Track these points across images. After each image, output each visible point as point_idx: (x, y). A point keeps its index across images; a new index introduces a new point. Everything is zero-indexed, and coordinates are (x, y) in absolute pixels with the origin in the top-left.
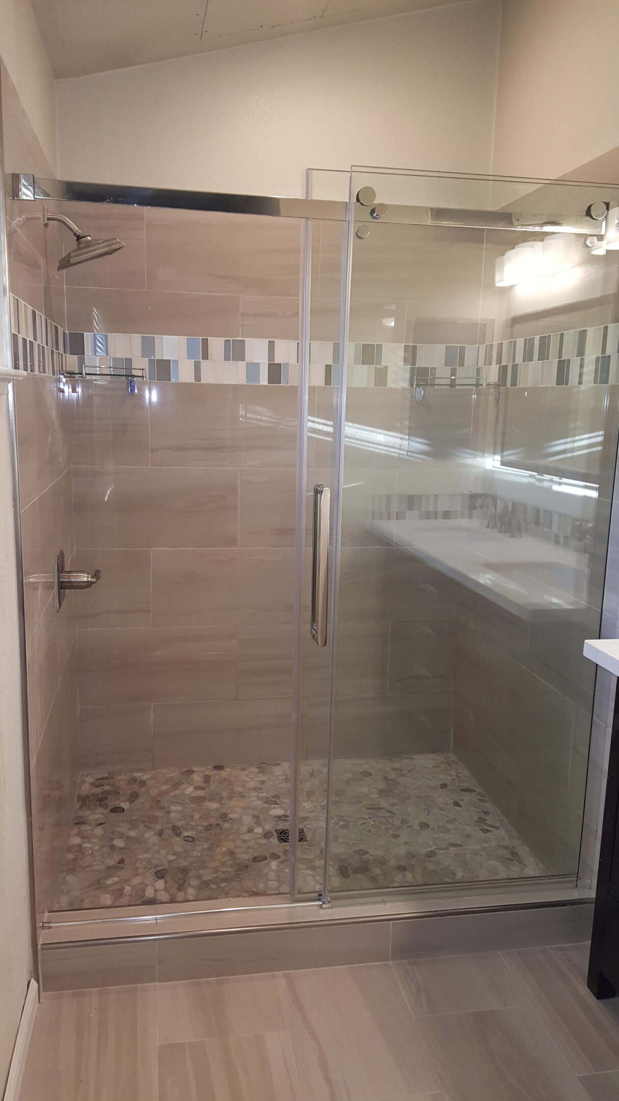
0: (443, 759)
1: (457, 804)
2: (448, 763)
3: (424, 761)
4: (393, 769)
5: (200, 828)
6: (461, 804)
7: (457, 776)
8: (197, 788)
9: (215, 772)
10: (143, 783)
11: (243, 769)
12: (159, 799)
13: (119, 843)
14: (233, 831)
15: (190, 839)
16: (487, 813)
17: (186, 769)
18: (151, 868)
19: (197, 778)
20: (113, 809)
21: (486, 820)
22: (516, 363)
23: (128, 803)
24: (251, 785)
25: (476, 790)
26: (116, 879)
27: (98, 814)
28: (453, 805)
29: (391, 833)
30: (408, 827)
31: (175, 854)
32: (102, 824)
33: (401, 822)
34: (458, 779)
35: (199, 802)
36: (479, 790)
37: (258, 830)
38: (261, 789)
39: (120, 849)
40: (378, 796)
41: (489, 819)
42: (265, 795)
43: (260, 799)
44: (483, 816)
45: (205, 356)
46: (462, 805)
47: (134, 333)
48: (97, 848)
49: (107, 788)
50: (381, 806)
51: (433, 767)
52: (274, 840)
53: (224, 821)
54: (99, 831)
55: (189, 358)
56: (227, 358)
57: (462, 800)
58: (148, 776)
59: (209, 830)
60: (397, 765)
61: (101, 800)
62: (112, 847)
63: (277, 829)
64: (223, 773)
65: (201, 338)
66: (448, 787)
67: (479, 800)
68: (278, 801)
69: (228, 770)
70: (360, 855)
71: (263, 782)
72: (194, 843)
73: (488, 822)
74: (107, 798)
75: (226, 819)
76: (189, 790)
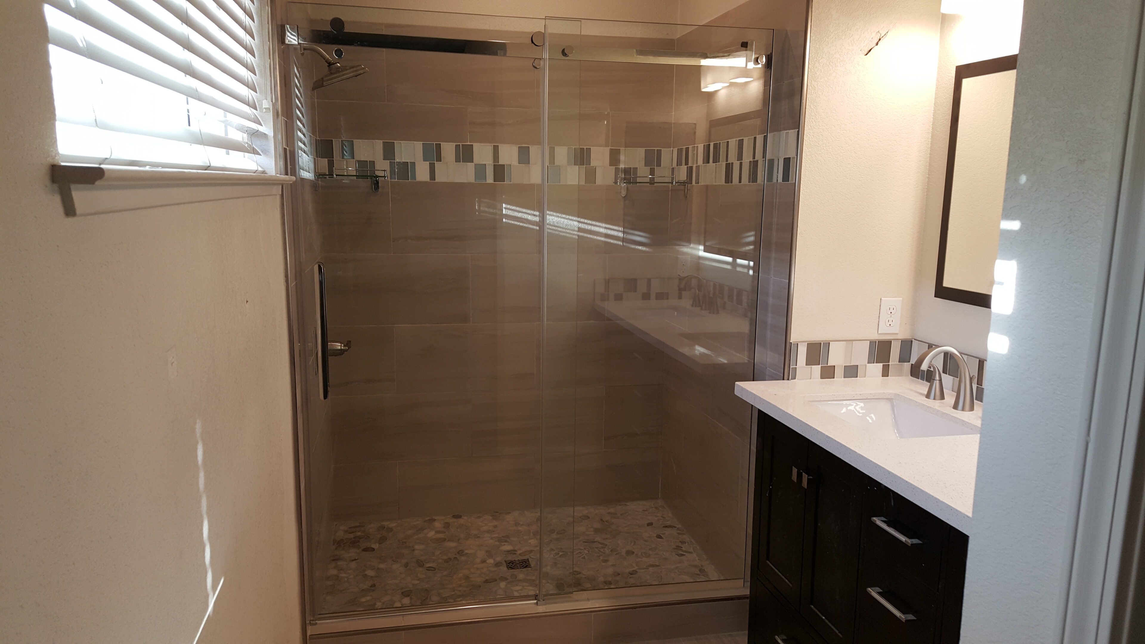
0: (652, 505)
1: (659, 537)
2: (656, 508)
3: (636, 507)
4: (609, 513)
5: (440, 561)
6: (662, 536)
7: (662, 517)
8: (438, 532)
9: (455, 520)
10: (390, 530)
11: (479, 517)
12: (405, 541)
13: (370, 573)
14: (469, 563)
15: (431, 568)
16: (683, 542)
17: (428, 518)
18: (398, 590)
19: (438, 525)
20: (364, 549)
21: (682, 547)
22: (698, 165)
23: (378, 545)
24: (485, 528)
25: (676, 526)
26: (369, 598)
27: (353, 553)
28: (656, 538)
29: (601, 559)
30: (616, 554)
31: (419, 580)
32: (355, 560)
33: (611, 551)
34: (662, 519)
35: (440, 542)
36: (680, 526)
37: (491, 561)
38: (494, 531)
39: (372, 577)
40: (593, 533)
41: (685, 547)
42: (496, 535)
43: (492, 538)
44: (680, 544)
45: (439, 159)
46: (664, 538)
47: (377, 140)
48: (352, 576)
49: (359, 534)
50: (596, 540)
51: (643, 510)
52: (504, 568)
53: (460, 555)
54: (353, 565)
55: (425, 160)
56: (457, 160)
57: (664, 534)
58: (394, 525)
59: (447, 562)
60: (612, 510)
61: (354, 543)
62: (365, 576)
63: (506, 560)
64: (461, 521)
65: (435, 143)
66: (654, 525)
67: (678, 533)
68: (508, 540)
69: (465, 518)
70: (575, 575)
71: (495, 527)
72: (435, 571)
73: (684, 549)
74: (359, 541)
75: (463, 554)
76: (431, 534)
